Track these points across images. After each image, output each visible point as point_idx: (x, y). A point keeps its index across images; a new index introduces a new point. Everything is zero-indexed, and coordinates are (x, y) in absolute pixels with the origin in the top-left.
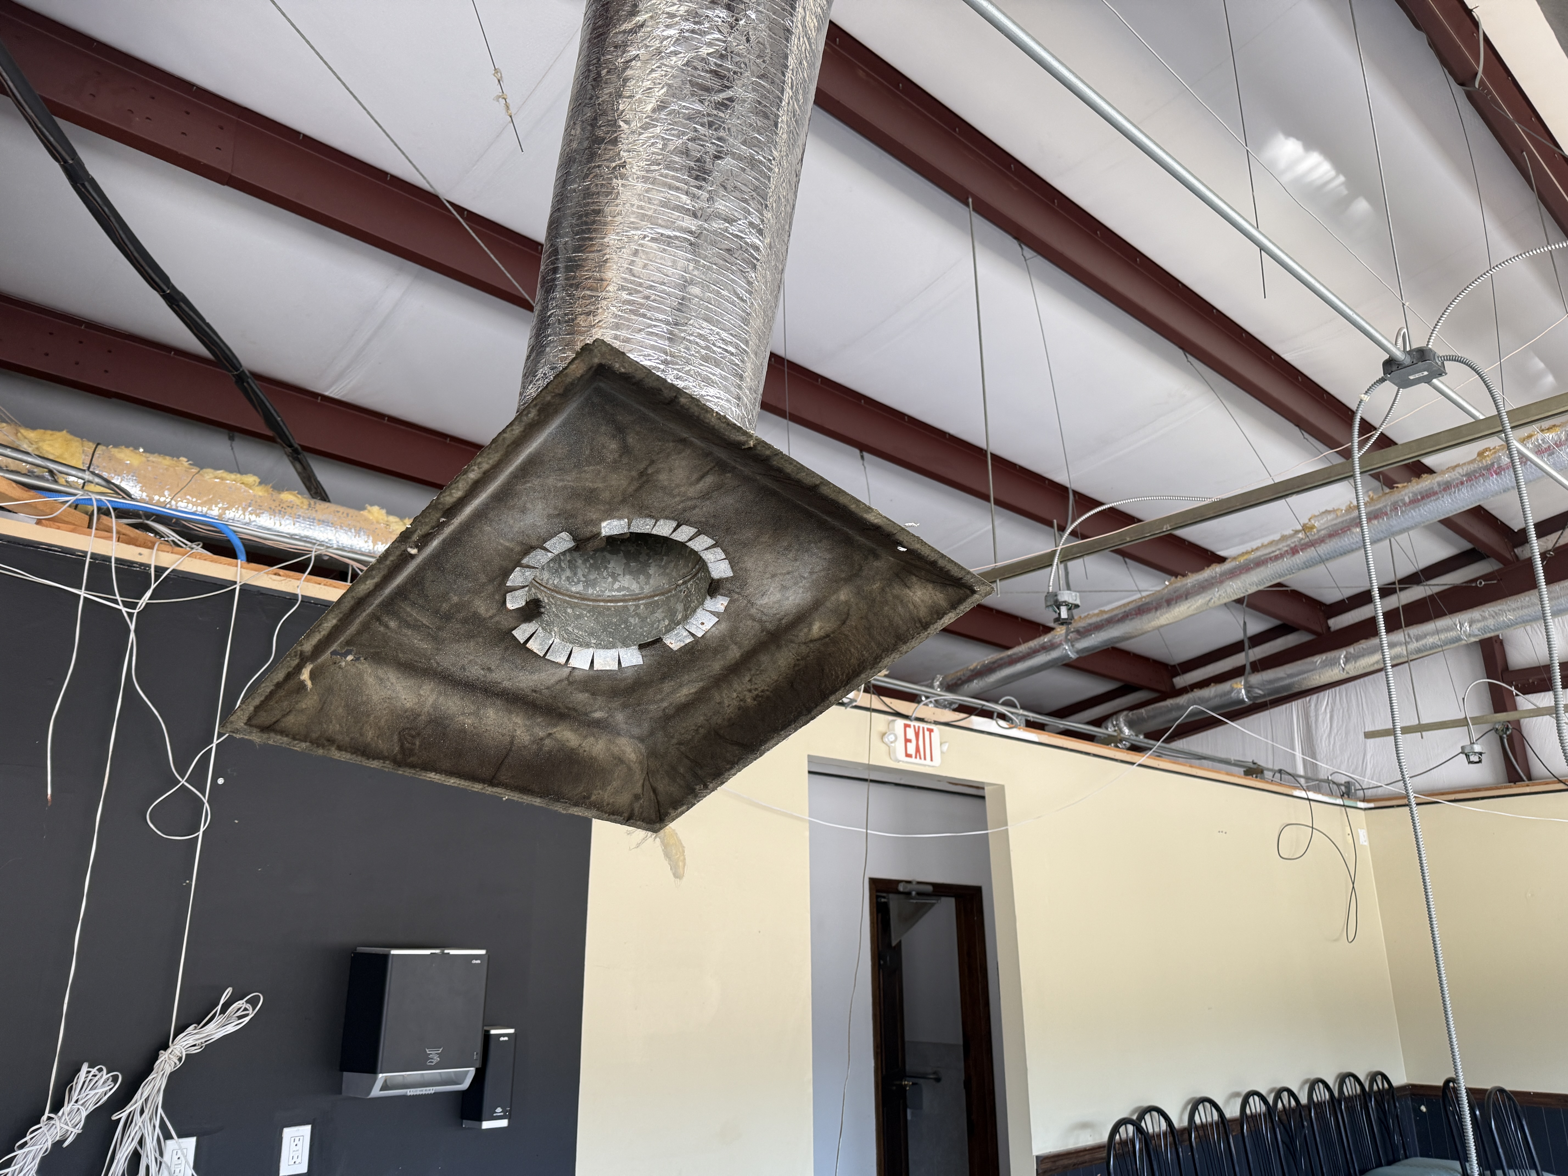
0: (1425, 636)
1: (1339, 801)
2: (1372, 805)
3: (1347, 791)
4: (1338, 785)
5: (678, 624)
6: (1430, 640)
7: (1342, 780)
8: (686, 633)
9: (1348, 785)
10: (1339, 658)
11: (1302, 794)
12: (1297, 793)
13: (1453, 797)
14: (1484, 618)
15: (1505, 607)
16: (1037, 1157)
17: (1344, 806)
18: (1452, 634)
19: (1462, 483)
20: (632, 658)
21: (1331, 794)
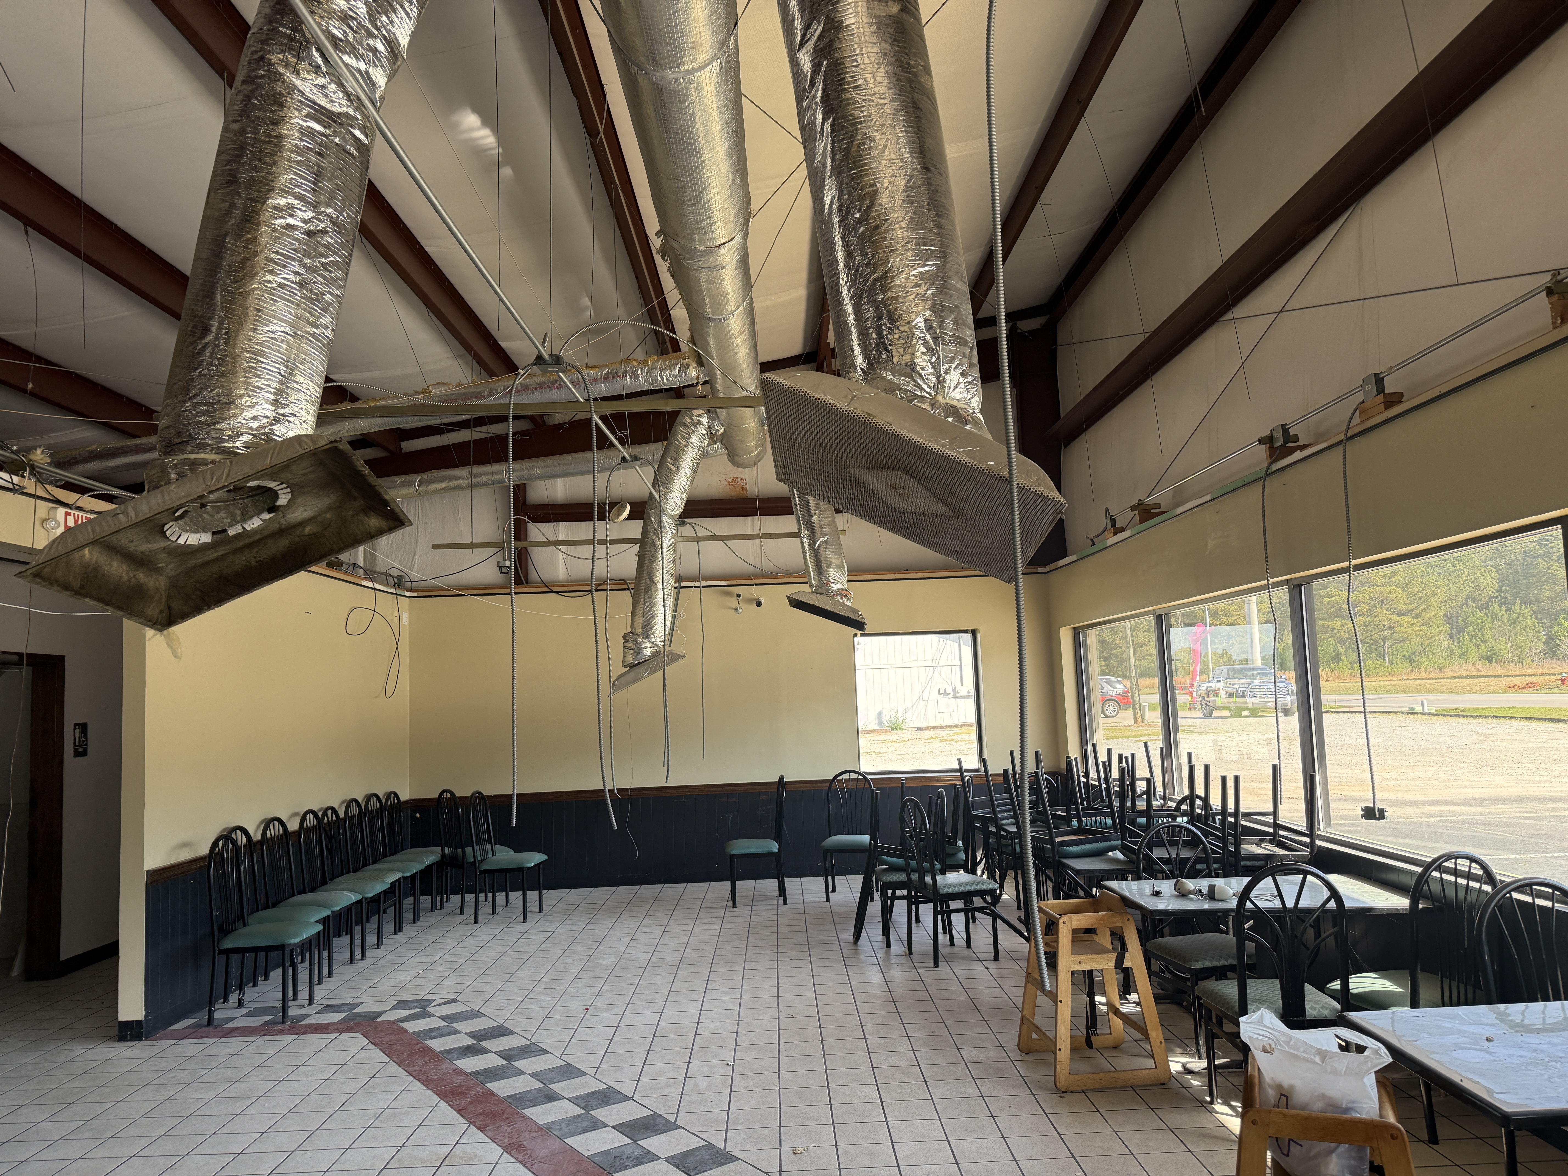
0: (481, 475)
1: (393, 591)
2: (415, 594)
3: (399, 582)
4: (393, 577)
5: (238, 522)
6: (484, 479)
7: (395, 573)
8: (240, 528)
9: (400, 578)
10: (415, 481)
11: (370, 584)
12: (365, 583)
13: (475, 592)
14: (522, 470)
15: (536, 464)
16: (148, 872)
17: (396, 594)
18: (497, 477)
19: (536, 389)
20: (206, 538)
21: (387, 585)
